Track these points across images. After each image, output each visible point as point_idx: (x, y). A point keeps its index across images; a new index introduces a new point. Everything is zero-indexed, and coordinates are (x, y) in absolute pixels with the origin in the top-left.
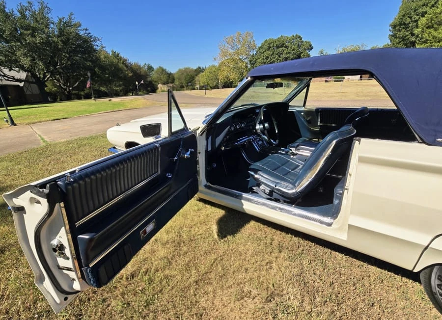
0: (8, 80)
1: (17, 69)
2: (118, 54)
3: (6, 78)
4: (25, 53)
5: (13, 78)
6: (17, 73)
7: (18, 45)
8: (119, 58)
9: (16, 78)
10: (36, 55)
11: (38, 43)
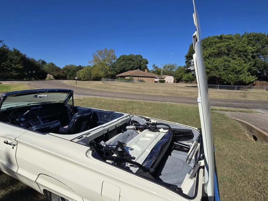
2: (19, 51)
8: (19, 54)
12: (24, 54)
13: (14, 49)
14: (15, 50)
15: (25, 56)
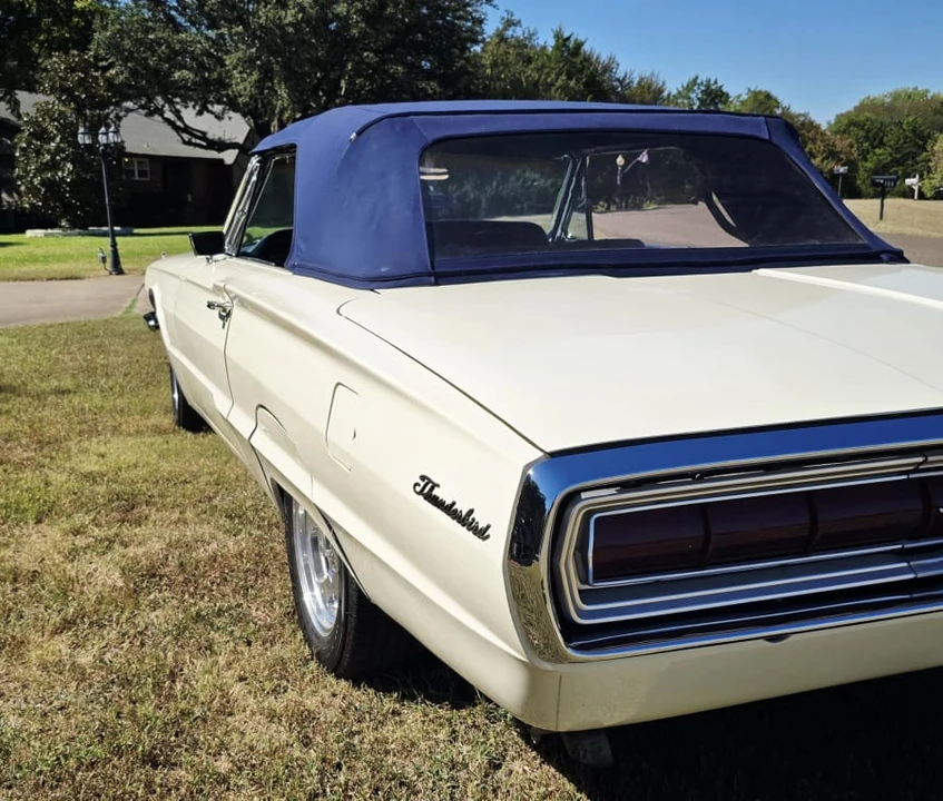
0: (189, 143)
1: (217, 108)
2: (579, 45)
3: (186, 137)
4: (250, 57)
5: (203, 136)
6: (216, 120)
7: (237, 34)
8: (578, 60)
9: (210, 136)
10: (278, 63)
11: (290, 24)
12: (604, 58)
13: (558, 36)
14: (562, 41)
15: (607, 69)
